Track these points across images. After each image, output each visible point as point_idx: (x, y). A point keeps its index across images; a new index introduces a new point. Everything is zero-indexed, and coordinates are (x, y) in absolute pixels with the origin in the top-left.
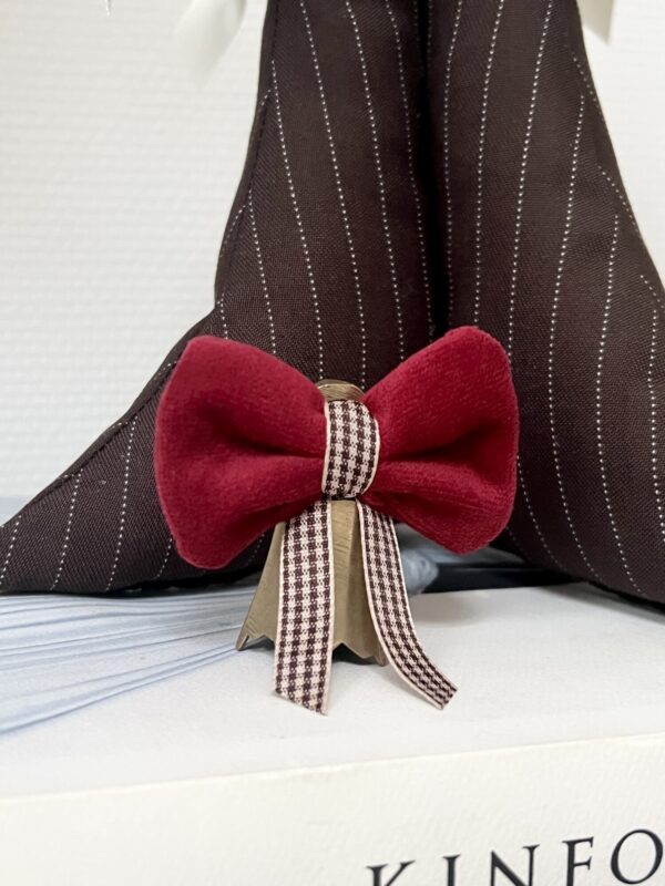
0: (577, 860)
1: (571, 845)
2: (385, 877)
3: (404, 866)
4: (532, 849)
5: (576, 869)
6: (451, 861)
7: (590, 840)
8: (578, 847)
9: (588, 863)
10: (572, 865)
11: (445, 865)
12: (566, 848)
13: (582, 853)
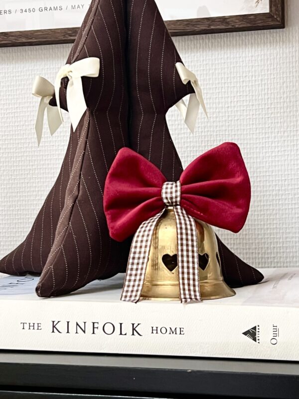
0: (95, 327)
1: (94, 323)
2: (55, 323)
3: (59, 322)
4: (85, 323)
5: (95, 329)
6: (68, 322)
7: (98, 323)
8: (95, 324)
9: (97, 328)
10: (94, 328)
11: (67, 323)
12: (92, 324)
13: (96, 325)
